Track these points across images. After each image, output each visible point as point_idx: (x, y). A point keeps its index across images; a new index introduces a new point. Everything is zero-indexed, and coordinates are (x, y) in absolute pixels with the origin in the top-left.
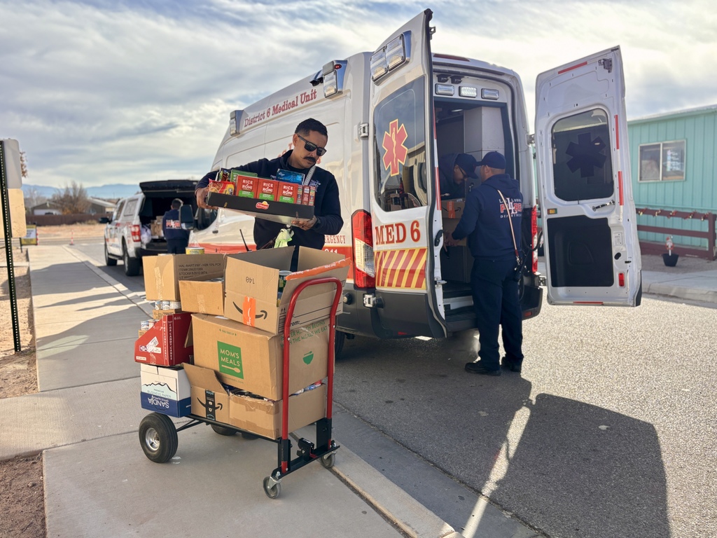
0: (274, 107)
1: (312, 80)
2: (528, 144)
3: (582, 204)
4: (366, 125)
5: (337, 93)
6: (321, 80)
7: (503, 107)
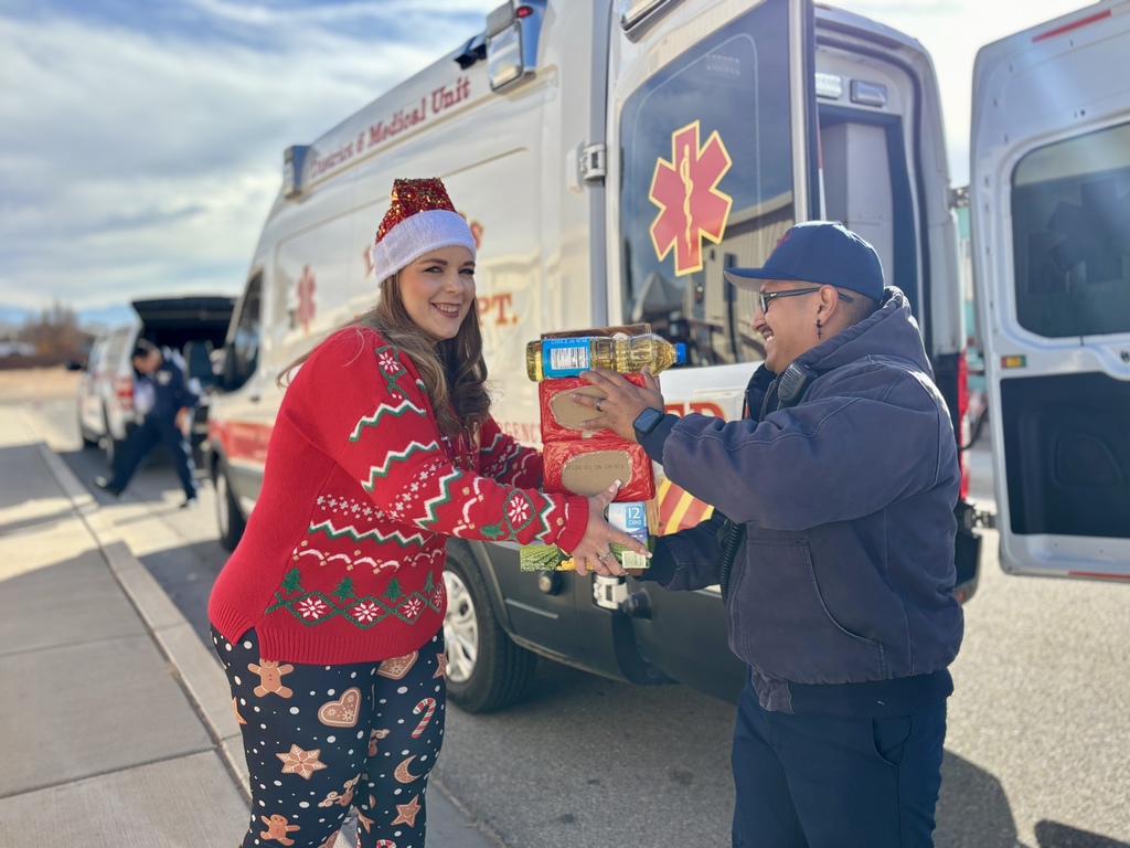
0: (372, 129)
1: (459, 54)
2: (950, 207)
3: (1094, 346)
4: (600, 147)
5: (525, 76)
6: (481, 52)
7: (891, 126)
